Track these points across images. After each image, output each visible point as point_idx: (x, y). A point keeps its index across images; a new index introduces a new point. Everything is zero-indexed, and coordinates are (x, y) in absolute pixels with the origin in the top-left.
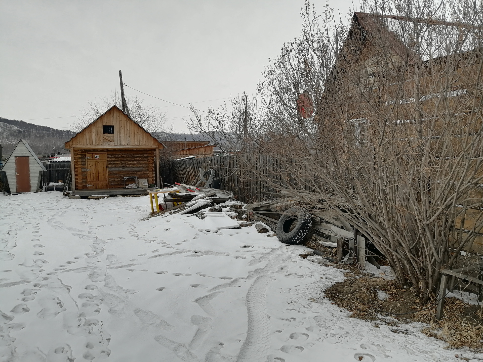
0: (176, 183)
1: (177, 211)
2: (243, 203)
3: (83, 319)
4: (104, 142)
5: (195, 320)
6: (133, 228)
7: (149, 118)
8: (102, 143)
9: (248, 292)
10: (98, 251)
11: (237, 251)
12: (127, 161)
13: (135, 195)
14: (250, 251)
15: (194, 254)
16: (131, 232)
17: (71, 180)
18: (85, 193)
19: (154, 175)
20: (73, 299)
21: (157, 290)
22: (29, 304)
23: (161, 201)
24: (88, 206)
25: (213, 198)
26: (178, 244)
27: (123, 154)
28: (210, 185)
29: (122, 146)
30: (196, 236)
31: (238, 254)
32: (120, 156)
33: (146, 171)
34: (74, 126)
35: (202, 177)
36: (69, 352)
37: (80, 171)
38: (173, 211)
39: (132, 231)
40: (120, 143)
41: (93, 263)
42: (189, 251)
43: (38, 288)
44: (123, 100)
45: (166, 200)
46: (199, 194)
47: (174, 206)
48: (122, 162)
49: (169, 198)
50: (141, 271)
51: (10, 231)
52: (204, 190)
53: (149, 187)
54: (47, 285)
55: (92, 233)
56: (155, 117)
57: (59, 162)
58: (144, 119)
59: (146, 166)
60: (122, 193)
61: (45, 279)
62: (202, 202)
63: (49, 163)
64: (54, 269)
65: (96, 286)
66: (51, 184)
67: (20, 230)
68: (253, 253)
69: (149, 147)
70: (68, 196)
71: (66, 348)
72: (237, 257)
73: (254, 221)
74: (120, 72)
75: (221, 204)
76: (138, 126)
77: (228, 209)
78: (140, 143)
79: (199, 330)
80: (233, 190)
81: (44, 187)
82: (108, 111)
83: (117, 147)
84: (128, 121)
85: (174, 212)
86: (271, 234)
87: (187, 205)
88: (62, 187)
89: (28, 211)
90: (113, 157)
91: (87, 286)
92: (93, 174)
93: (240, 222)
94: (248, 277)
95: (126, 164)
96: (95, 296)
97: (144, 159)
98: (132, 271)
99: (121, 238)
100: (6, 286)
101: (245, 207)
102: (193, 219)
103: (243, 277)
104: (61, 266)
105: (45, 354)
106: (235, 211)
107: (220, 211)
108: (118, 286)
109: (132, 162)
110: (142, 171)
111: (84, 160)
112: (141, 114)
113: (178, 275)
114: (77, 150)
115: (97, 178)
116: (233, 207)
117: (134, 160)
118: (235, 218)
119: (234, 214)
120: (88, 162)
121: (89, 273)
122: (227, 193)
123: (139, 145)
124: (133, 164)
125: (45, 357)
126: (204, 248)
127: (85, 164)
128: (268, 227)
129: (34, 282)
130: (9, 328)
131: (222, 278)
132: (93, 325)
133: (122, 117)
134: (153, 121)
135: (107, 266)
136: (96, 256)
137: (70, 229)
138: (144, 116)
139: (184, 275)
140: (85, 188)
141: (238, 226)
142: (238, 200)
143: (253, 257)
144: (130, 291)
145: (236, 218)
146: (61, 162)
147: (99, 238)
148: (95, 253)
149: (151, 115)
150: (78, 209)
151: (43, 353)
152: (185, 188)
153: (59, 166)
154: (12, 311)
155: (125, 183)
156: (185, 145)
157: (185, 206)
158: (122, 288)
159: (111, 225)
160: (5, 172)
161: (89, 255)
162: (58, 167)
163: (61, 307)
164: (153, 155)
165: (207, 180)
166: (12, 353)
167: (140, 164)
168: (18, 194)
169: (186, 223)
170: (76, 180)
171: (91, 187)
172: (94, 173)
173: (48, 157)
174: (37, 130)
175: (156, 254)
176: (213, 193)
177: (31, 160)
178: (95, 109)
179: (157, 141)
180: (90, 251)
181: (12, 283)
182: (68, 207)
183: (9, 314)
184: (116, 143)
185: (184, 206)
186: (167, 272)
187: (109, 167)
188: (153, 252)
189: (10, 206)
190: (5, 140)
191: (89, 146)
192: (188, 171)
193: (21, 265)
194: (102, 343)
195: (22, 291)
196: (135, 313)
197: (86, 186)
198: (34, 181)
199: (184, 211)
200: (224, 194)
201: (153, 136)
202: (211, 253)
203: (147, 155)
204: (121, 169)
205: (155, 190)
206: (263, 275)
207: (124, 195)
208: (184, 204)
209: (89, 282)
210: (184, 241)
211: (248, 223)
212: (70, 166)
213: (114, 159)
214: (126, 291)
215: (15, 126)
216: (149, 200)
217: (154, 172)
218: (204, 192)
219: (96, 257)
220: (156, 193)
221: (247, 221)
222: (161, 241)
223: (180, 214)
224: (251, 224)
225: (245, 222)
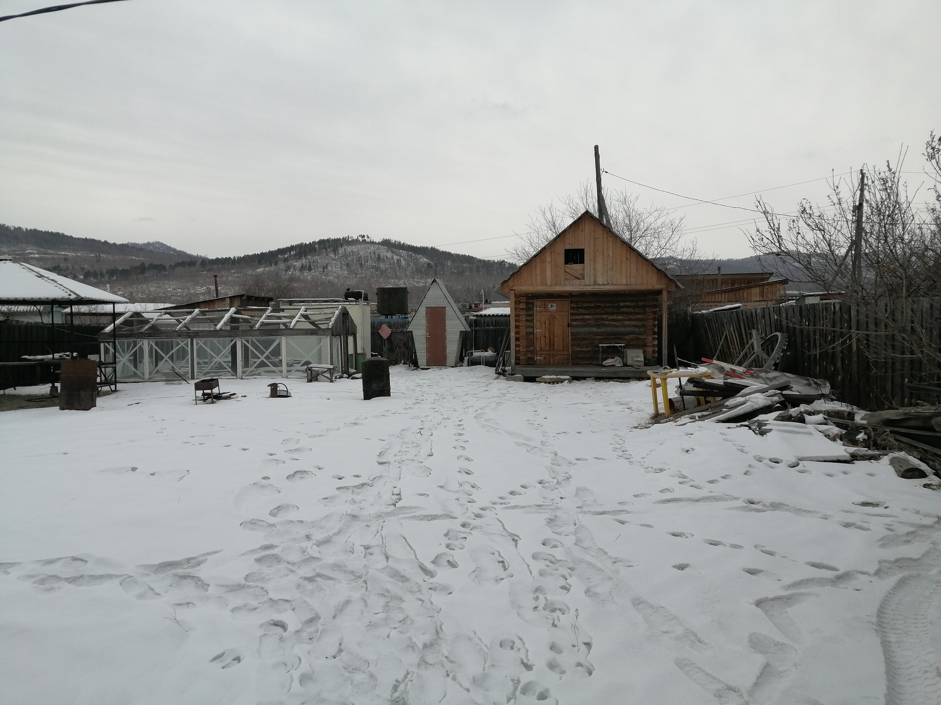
0: (703, 359)
1: (707, 415)
2: (855, 407)
3: (541, 597)
4: (565, 279)
5: (756, 643)
6: (620, 442)
7: (648, 232)
8: (562, 282)
9: (881, 607)
10: (560, 479)
11: (847, 512)
12: (606, 313)
13: (619, 378)
14: (879, 515)
15: (746, 507)
16: (616, 448)
17: (509, 348)
18: (531, 371)
19: (656, 342)
20: (524, 560)
21: (675, 567)
22: (456, 555)
23: (673, 394)
24: (537, 396)
25: (784, 392)
26: (711, 482)
27: (598, 302)
28: (776, 365)
29: (598, 287)
30: (749, 469)
31: (850, 519)
32: (593, 305)
33: (640, 334)
34: (515, 252)
35: (757, 348)
36: (523, 651)
37: (523, 331)
38: (697, 415)
39: (619, 446)
40: (595, 281)
41: (553, 500)
42: (737, 499)
43: (468, 530)
44: (601, 199)
45: (683, 392)
46: (754, 384)
47: (699, 404)
48: (598, 316)
49: (691, 387)
50: (641, 525)
51: (422, 429)
52: (763, 375)
53: (646, 365)
54: (481, 527)
55: (547, 444)
56: (660, 229)
57: (489, 315)
58: (639, 234)
59: (640, 323)
60: (596, 375)
61: (478, 516)
62: (759, 400)
63: (475, 318)
64: (490, 502)
65: (561, 543)
66: (477, 354)
67: (435, 428)
68: (888, 520)
69: (649, 287)
70: (504, 375)
71: (518, 643)
72: (847, 525)
73: (884, 448)
74: (596, 148)
75: (803, 407)
76: (628, 247)
77: (820, 417)
78: (632, 279)
79: (767, 666)
80: (831, 378)
81: (466, 359)
82: (575, 223)
83: (589, 288)
84: (611, 239)
85: (699, 417)
86: (933, 483)
87: (727, 403)
88: (493, 359)
89: (444, 398)
90: (580, 308)
91: (545, 540)
92: (545, 337)
93: (852, 449)
94: (878, 573)
95: (603, 319)
96: (561, 560)
97: (637, 310)
98: (622, 523)
99: (599, 459)
100: (422, 519)
101: (860, 417)
102: (742, 433)
103: (865, 569)
104: (501, 498)
105: (486, 645)
106: (838, 425)
107: (801, 420)
108: (600, 549)
109: (614, 317)
110: (632, 333)
111: (531, 312)
112: (634, 224)
113: (715, 544)
114: (520, 296)
115: (551, 344)
116: (831, 416)
117: (619, 313)
118: (838, 440)
119: (835, 430)
120: (537, 317)
121: (547, 516)
122: (816, 383)
123: (630, 284)
124: (617, 320)
125: (486, 651)
126: (769, 496)
127: (532, 321)
128: (924, 467)
129: (462, 520)
130: (430, 589)
131: (814, 565)
132: (558, 612)
133: (599, 231)
134: (656, 236)
135: (577, 508)
136: (557, 487)
137: (510, 434)
138: (638, 229)
139: (728, 545)
140: (531, 362)
141: (847, 456)
142: (841, 399)
143: (888, 529)
144: (621, 561)
145: (841, 440)
146: (493, 315)
147: (559, 454)
148: (555, 481)
149: (653, 226)
150: (520, 400)
151: (482, 642)
152: (721, 370)
153: (490, 323)
154: (433, 562)
155: (600, 356)
156: (720, 282)
157: (723, 406)
158: (606, 553)
159: (579, 433)
160: (411, 332)
161: (544, 483)
162: (488, 325)
163: (505, 569)
164: (655, 303)
165: (769, 355)
166: (437, 632)
167: (630, 320)
168: (429, 369)
169: (727, 441)
170: (517, 349)
171: (541, 360)
172: (547, 336)
173: (470, 307)
174: (453, 261)
175: (668, 496)
176: (783, 383)
177: (449, 312)
178: (551, 220)
179: (666, 276)
180: (547, 477)
181: (430, 516)
182: (505, 395)
183: (430, 567)
184: (587, 280)
185: (720, 406)
186: (693, 535)
187: (573, 326)
188: (662, 491)
189: (419, 388)
190: (409, 280)
191: (540, 288)
192: (726, 335)
193: (441, 487)
194: (576, 648)
195: (445, 532)
196: (634, 604)
197: (532, 359)
198: (452, 347)
199: (722, 417)
200: (809, 385)
201: (656, 265)
202: (786, 508)
203: (643, 303)
204: (595, 329)
205: (661, 370)
206: (918, 575)
207: (598, 379)
208: (721, 403)
209: (548, 534)
210: (724, 478)
211: (870, 452)
212: (508, 324)
213: (581, 311)
214: (614, 560)
215: (423, 256)
216: (650, 390)
217: (657, 336)
218: (763, 379)
219: (557, 489)
220: (664, 377)
221: (869, 448)
222: (677, 473)
223: (712, 421)
224: (880, 455)
225: (864, 451)
